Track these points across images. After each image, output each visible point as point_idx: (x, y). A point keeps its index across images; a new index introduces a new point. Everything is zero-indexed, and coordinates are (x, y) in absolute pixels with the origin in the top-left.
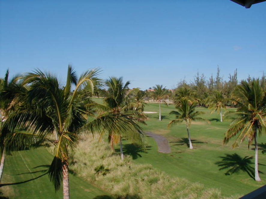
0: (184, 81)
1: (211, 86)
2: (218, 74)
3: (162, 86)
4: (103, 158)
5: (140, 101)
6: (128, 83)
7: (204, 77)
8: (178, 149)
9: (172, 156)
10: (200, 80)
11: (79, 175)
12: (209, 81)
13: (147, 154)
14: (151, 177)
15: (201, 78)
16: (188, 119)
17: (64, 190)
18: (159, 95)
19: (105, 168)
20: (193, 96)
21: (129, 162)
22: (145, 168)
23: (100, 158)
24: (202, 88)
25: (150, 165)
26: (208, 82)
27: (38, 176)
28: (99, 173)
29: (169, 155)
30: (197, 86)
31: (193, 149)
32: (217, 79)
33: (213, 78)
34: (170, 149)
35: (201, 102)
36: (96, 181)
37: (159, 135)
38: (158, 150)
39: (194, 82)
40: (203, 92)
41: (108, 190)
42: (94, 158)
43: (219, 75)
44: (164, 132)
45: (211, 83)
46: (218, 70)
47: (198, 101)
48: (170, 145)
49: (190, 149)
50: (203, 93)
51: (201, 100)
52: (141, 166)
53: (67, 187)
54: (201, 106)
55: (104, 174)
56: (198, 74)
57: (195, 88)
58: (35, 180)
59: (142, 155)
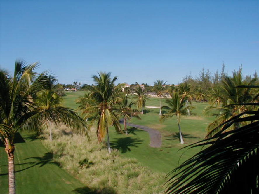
0: (189, 77)
1: (216, 81)
2: (223, 69)
3: (162, 81)
4: (91, 151)
5: (141, 96)
6: (115, 79)
7: (209, 72)
8: (169, 144)
9: (161, 150)
10: (205, 75)
11: (64, 168)
12: (214, 76)
13: (136, 148)
14: (132, 171)
15: (206, 74)
16: (178, 114)
17: (10, 182)
18: (159, 91)
19: (89, 161)
20: (198, 91)
21: (116, 156)
22: (129, 163)
23: (89, 152)
24: (206, 83)
25: (135, 159)
26: (213, 78)
27: (25, 168)
28: (83, 166)
29: (159, 150)
30: (202, 81)
31: (184, 144)
32: (222, 75)
33: (218, 74)
34: (161, 144)
35: (205, 97)
36: (79, 173)
37: (154, 130)
38: (149, 145)
39: (200, 78)
40: (208, 87)
41: (87, 183)
42: (83, 151)
43: (223, 71)
44: (160, 126)
45: (216, 79)
46: (223, 66)
47: (203, 96)
48: (162, 139)
49: (181, 144)
50: (208, 89)
51: (206, 95)
52: (125, 160)
53: (13, 179)
54: (206, 102)
55: (88, 167)
56: (203, 70)
57: (201, 83)
58: (22, 172)
59: (131, 149)
